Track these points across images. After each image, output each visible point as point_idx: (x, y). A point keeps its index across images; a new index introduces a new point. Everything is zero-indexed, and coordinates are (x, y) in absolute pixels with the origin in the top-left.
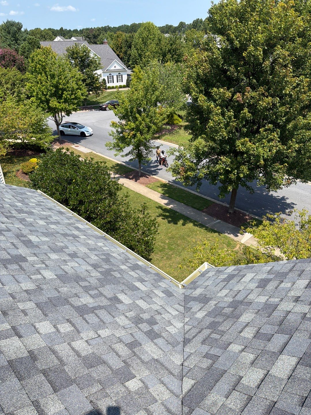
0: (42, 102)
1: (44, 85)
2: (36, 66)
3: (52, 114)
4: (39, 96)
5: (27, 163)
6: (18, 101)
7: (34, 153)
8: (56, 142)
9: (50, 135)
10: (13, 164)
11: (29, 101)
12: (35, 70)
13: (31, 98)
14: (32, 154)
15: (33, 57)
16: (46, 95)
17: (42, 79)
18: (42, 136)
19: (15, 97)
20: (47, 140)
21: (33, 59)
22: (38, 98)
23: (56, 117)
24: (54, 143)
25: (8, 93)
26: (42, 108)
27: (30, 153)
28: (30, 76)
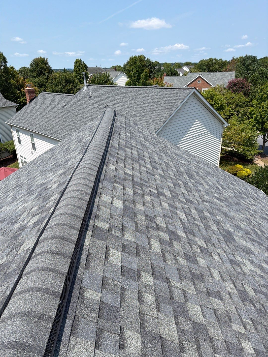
8: (258, 155)
12: (261, 98)
13: (251, 119)
14: (237, 160)
15: (263, 88)
28: (255, 102)
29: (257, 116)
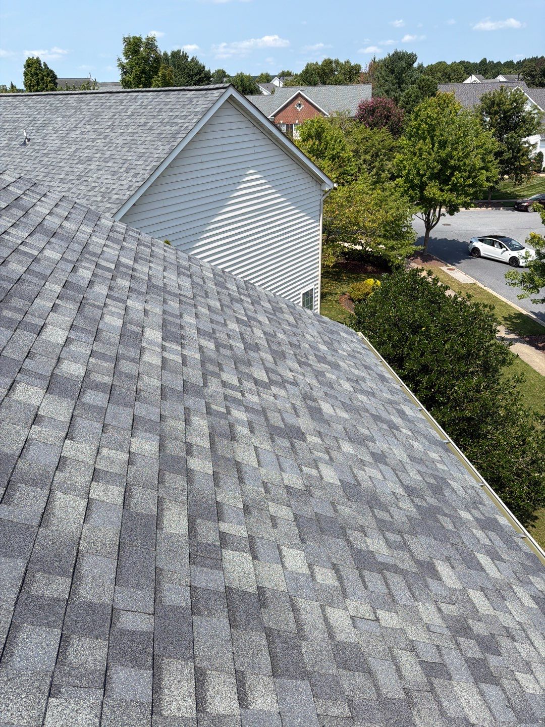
0: (412, 187)
1: (424, 159)
2: (420, 126)
3: (424, 209)
4: (411, 177)
5: (360, 285)
6: (375, 183)
7: (375, 270)
8: (417, 258)
9: (411, 244)
10: (339, 282)
11: (393, 184)
12: (416, 133)
13: (397, 180)
14: (373, 271)
15: (420, 110)
16: (422, 176)
17: (424, 148)
18: (397, 244)
19: (372, 176)
20: (403, 252)
21: (417, 114)
22: (408, 180)
23: (429, 215)
24: (412, 258)
25: (364, 169)
26: (410, 196)
27: (370, 268)
28: (405, 142)
29: (409, 173)
